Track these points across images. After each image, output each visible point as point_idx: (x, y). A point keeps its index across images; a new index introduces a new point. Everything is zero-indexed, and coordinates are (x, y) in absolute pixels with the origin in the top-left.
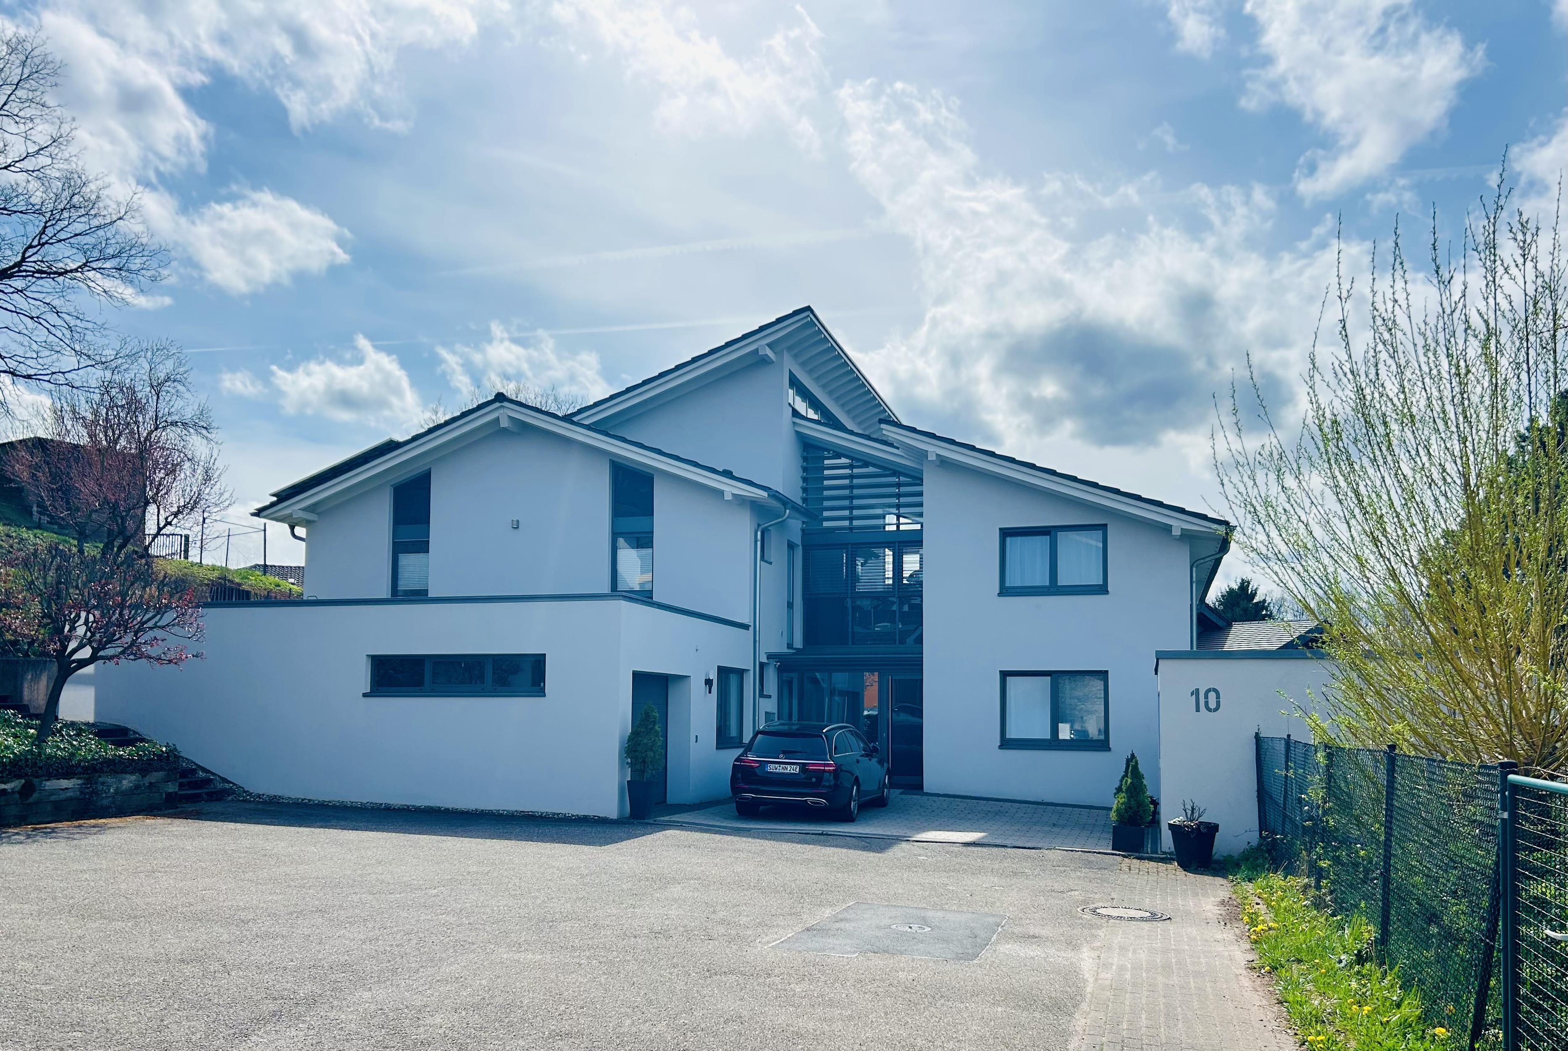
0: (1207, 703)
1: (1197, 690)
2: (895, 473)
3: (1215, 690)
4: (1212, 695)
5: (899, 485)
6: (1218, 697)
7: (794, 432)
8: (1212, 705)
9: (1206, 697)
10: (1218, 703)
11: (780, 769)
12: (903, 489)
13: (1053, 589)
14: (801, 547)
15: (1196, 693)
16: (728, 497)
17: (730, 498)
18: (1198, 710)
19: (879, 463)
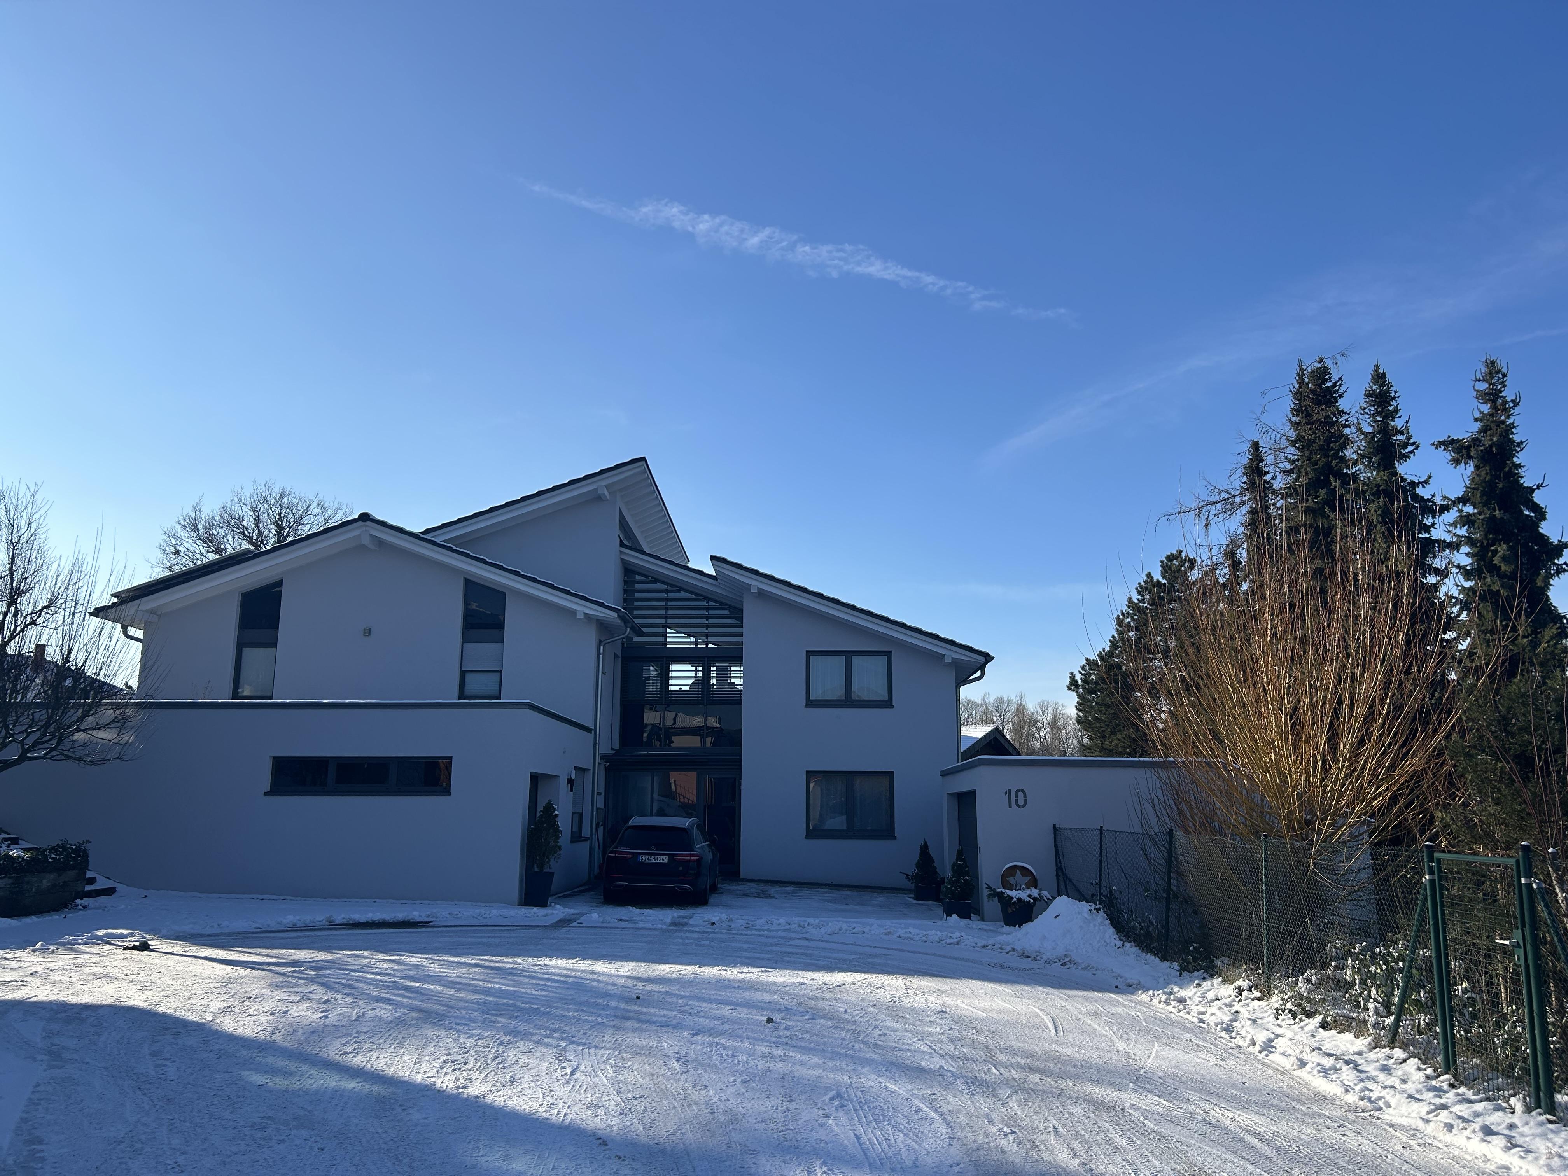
0: (1017, 801)
1: (1010, 790)
2: (707, 599)
3: (1023, 791)
4: (1020, 794)
5: (707, 609)
6: (1025, 796)
7: (620, 561)
8: (1021, 803)
9: (1016, 796)
10: (1025, 801)
11: (652, 860)
12: (711, 612)
13: (849, 701)
14: (620, 659)
15: (1009, 792)
16: (580, 616)
17: (582, 616)
18: (1010, 806)
19: (692, 590)
